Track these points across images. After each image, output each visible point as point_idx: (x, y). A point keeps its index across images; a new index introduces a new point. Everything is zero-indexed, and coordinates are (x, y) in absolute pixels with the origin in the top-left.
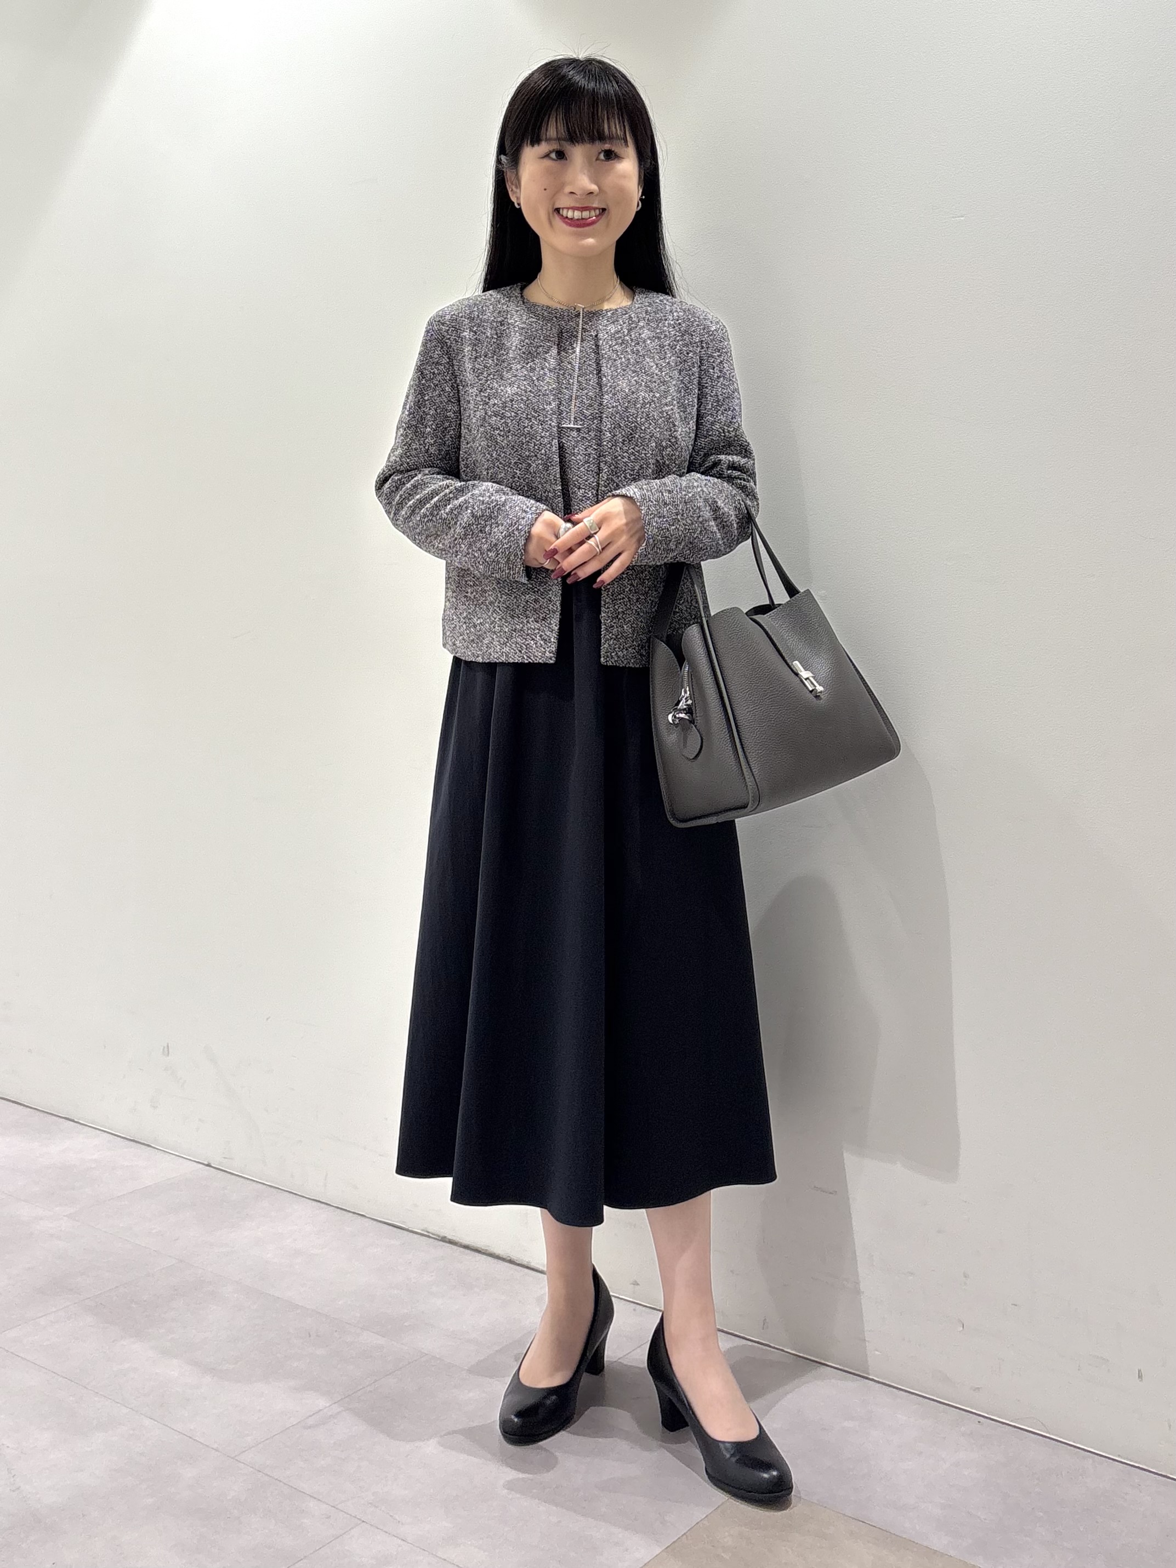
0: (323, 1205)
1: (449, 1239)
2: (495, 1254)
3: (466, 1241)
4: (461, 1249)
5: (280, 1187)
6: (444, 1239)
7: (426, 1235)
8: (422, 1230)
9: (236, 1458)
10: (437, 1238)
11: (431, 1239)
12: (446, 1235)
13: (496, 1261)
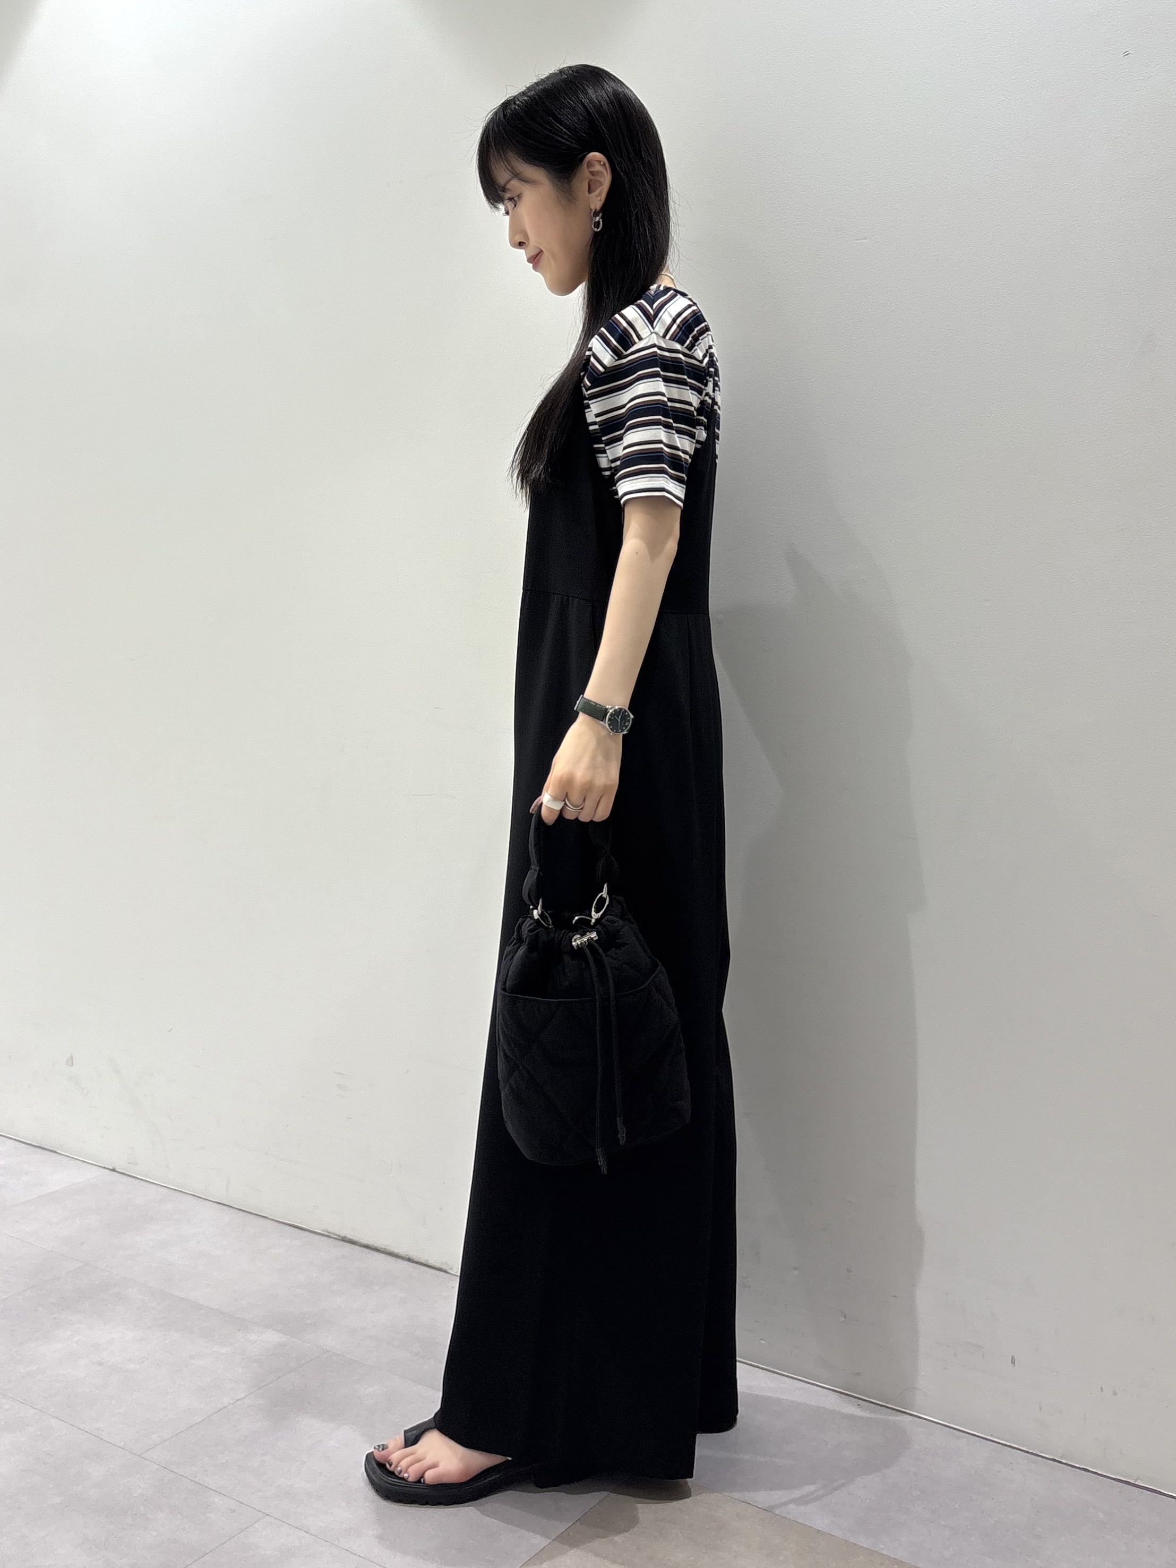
0: (225, 1208)
1: (350, 1239)
2: (393, 1252)
3: (364, 1242)
4: (362, 1249)
5: (184, 1191)
6: (344, 1240)
7: (327, 1235)
8: (324, 1231)
9: (142, 1456)
10: (338, 1238)
11: (330, 1240)
12: (346, 1235)
13: (394, 1259)
